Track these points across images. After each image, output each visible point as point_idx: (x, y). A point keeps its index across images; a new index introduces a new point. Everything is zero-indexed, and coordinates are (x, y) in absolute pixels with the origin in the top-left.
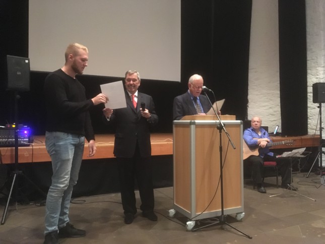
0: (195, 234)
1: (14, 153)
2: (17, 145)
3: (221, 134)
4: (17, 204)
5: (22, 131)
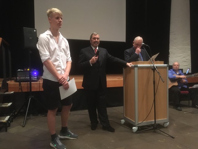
0: (138, 135)
1: (29, 86)
2: (31, 81)
3: (154, 73)
4: (31, 115)
5: (33, 72)
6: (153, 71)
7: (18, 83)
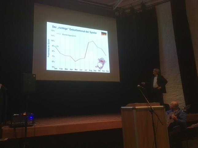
1: (24, 131)
2: (26, 125)
3: (152, 115)
6: (151, 113)
7: (13, 129)
